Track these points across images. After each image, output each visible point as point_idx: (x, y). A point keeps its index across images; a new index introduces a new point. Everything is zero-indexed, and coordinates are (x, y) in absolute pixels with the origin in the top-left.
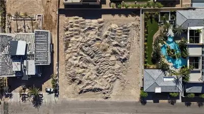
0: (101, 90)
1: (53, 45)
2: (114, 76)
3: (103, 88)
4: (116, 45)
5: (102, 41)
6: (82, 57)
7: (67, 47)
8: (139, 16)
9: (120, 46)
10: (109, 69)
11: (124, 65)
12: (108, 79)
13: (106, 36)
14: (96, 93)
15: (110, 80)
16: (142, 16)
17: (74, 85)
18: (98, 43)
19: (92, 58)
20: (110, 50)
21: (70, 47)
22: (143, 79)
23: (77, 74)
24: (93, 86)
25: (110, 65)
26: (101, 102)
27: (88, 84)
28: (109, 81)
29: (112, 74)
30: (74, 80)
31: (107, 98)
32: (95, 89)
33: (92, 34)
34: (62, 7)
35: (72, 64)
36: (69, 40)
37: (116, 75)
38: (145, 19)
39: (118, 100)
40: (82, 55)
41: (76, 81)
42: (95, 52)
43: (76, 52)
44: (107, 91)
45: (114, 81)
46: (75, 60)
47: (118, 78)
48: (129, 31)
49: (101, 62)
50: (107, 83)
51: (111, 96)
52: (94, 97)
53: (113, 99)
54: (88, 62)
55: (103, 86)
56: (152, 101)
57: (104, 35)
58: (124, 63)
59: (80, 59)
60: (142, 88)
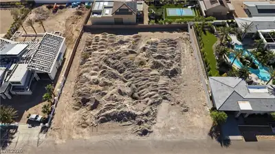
0: (133, 117)
2: (157, 95)
3: (139, 113)
4: (159, 57)
5: (138, 54)
6: (104, 71)
7: (85, 59)
9: (165, 58)
10: (148, 85)
11: (174, 81)
12: (146, 99)
13: (144, 49)
14: (124, 124)
15: (150, 101)
17: (83, 110)
18: (132, 55)
19: (121, 73)
20: (149, 64)
21: (89, 60)
23: (93, 92)
24: (119, 109)
25: (151, 81)
26: (132, 141)
27: (109, 107)
28: (149, 103)
29: (153, 92)
30: (84, 102)
31: (145, 133)
32: (122, 113)
33: (124, 47)
34: (89, 23)
35: (88, 80)
36: (90, 54)
37: (160, 93)
40: (106, 68)
41: (88, 103)
42: (126, 64)
43: (97, 65)
44: (145, 117)
45: (159, 103)
46: (93, 74)
47: (165, 98)
48: (176, 43)
49: (136, 77)
50: (145, 106)
51: (153, 128)
52: (118, 133)
53: (156, 135)
54: (115, 77)
55: (137, 110)
57: (141, 47)
58: (173, 78)
59: (102, 73)
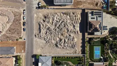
0: (40, 33)
1: (65, 6)
3: (41, 34)
4: (65, 41)
5: (67, 33)
6: (58, 22)
7: (64, 14)
8: (81, 54)
9: (64, 43)
10: (52, 37)
11: (54, 45)
13: (70, 35)
14: (38, 30)
15: (45, 38)
16: (81, 55)
17: (43, 18)
18: (66, 31)
19: (58, 27)
20: (62, 37)
21: (64, 15)
22: (46, 56)
23: (49, 19)
24: (42, 28)
25: (54, 38)
26: (33, 32)
27: (43, 25)
28: (45, 37)
29: (49, 39)
30: (45, 17)
31: (35, 36)
32: (41, 29)
33: (71, 28)
34: (86, 11)
35: (54, 17)
36: (68, 15)
37: (49, 41)
38: (79, 57)
39: (34, 42)
41: (45, 19)
42: (61, 29)
43: (61, 19)
44: (40, 36)
45: (45, 40)
46: (57, 18)
47: (47, 42)
48: (73, 48)
49: (55, 33)
50: (44, 36)
51: (37, 38)
52: (36, 29)
53: (35, 39)
54: (56, 26)
55: (42, 33)
56: (34, 61)
59: (57, 21)
60: (41, 56)
